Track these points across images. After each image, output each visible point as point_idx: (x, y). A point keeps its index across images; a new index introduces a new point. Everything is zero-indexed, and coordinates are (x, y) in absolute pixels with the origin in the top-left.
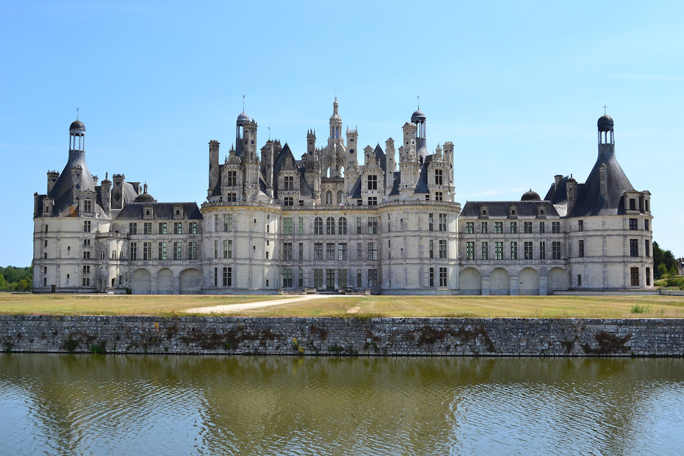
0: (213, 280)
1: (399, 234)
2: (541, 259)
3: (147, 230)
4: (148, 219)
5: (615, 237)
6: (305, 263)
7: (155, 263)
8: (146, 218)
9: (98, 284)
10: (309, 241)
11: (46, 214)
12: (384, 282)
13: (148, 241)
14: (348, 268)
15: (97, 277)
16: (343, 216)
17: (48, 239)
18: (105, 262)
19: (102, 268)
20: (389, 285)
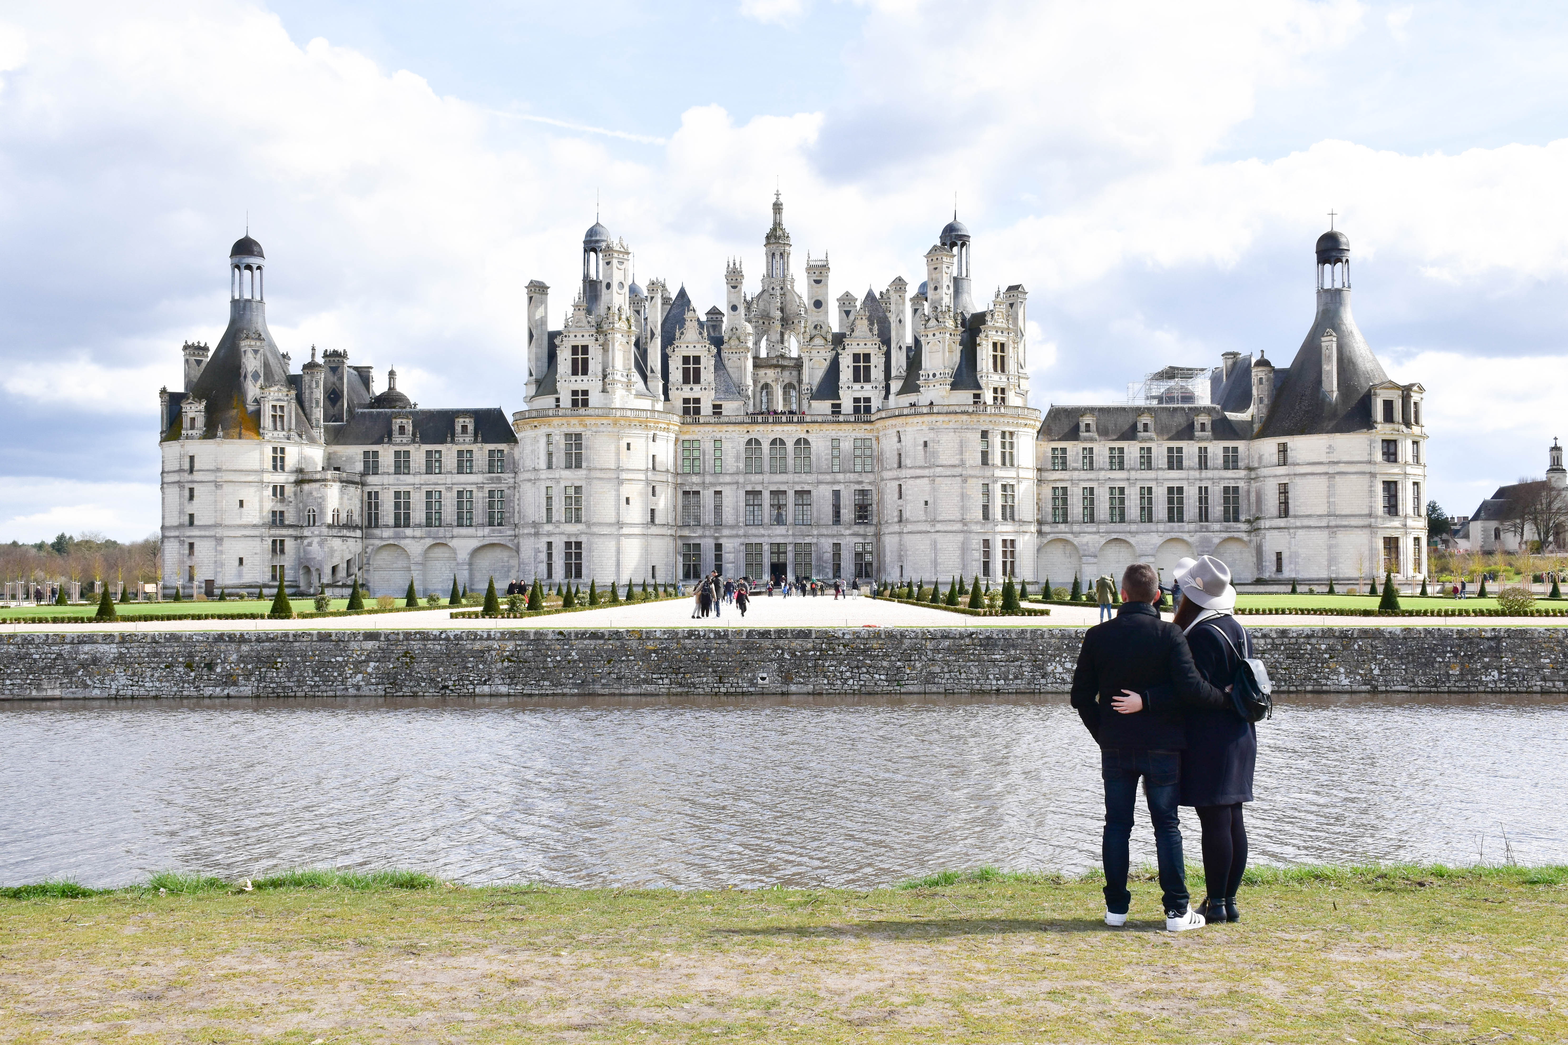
0: (543, 567)
1: (919, 472)
2: (1201, 521)
3: (402, 465)
4: (402, 444)
5: (1352, 476)
6: (726, 532)
7: (418, 532)
8: (398, 440)
9: (302, 577)
10: (735, 487)
11: (190, 432)
12: (889, 569)
13: (402, 489)
14: (815, 540)
15: (300, 563)
16: (803, 435)
17: (196, 486)
18: (316, 533)
19: (310, 544)
20: (899, 574)
